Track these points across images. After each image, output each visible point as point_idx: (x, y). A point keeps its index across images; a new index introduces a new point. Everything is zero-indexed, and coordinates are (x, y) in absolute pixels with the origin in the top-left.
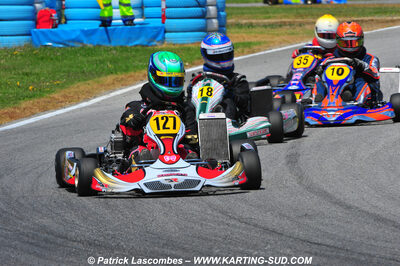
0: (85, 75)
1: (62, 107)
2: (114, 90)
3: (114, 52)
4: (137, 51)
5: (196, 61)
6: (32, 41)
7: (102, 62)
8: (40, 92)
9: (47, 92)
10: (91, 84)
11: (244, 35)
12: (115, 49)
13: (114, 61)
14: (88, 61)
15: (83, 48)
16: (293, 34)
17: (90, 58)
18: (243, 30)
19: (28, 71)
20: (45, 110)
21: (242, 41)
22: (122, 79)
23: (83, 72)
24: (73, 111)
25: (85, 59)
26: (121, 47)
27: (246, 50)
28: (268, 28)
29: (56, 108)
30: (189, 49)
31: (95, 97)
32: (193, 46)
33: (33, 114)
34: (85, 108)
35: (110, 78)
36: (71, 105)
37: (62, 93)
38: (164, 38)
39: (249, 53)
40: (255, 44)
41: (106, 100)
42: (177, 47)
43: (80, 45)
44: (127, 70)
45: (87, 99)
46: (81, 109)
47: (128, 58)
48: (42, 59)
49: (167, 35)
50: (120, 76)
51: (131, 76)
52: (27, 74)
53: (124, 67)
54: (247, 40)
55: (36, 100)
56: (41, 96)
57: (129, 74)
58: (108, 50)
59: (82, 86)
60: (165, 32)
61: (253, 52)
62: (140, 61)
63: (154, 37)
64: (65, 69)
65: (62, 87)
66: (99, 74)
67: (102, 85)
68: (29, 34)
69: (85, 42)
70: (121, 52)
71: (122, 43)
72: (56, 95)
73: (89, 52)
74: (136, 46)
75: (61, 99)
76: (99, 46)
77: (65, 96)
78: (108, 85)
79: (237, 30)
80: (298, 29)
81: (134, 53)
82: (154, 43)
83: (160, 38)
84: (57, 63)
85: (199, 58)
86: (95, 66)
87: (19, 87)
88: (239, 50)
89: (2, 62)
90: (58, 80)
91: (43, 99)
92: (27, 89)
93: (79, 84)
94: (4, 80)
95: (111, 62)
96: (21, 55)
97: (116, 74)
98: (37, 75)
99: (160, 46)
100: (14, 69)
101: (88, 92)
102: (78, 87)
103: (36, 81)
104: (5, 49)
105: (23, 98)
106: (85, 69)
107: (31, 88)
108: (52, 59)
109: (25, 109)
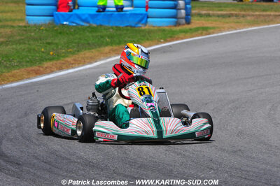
0: (90, 46)
1: (73, 68)
2: (110, 57)
3: (111, 30)
4: (127, 30)
5: (169, 39)
6: (54, 21)
7: (102, 37)
8: (58, 56)
9: (64, 57)
10: (94, 52)
11: (204, 22)
12: (112, 28)
13: (111, 37)
14: (93, 36)
15: (89, 27)
16: (238, 22)
17: (94, 34)
18: (202, 18)
19: (50, 41)
20: (61, 69)
21: (201, 25)
23: (89, 44)
24: (80, 71)
25: (90, 35)
26: (117, 27)
27: (204, 32)
28: (221, 18)
29: (68, 68)
30: (164, 30)
31: (96, 62)
32: (167, 28)
33: (52, 72)
34: (89, 68)
35: (107, 49)
36: (79, 67)
37: (74, 58)
38: (146, 22)
39: (206, 34)
40: (210, 28)
41: (106, 63)
42: (156, 28)
43: (88, 25)
44: (119, 43)
45: (90, 63)
46: (86, 70)
47: (121, 35)
48: (60, 33)
49: (149, 20)
50: (115, 47)
52: (49, 44)
53: (117, 41)
54: (206, 25)
55: (55, 62)
56: (58, 59)
57: (121, 46)
58: (107, 29)
59: (88, 53)
60: (148, 17)
61: (209, 34)
62: (129, 37)
63: (140, 21)
64: (76, 41)
65: (73, 53)
66: (100, 46)
67: (101, 53)
68: (52, 16)
69: (91, 23)
70: (117, 30)
71: (117, 24)
72: (69, 59)
73: (93, 30)
74: (127, 26)
75: (72, 62)
76: (101, 25)
77: (75, 60)
78: (106, 53)
79: (199, 18)
80: (242, 19)
81: (125, 32)
82: (140, 25)
83: (144, 21)
84: (71, 37)
85: (171, 37)
86: (97, 40)
87: (43, 52)
88: (200, 32)
89: (33, 34)
90: (70, 48)
91: (59, 62)
92: (49, 54)
93: (85, 52)
94: (33, 47)
95: (109, 37)
96: (46, 30)
97: (112, 45)
98: (56, 44)
99: (143, 28)
100: (41, 39)
101: (91, 58)
102: (84, 54)
103: (55, 48)
104: (35, 25)
105: (46, 60)
106: (90, 42)
107: (51, 53)
108: (67, 34)
109: (46, 68)
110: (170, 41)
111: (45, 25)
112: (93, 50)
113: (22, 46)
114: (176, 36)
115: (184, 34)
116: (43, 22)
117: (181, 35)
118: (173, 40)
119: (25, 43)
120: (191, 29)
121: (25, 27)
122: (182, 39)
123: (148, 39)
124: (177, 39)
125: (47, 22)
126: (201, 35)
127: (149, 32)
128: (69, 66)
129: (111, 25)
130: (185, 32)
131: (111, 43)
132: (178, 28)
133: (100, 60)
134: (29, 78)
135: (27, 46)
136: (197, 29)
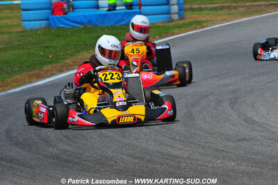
0: (87, 47)
3: (107, 30)
4: (123, 29)
5: (164, 35)
6: (49, 24)
8: (57, 59)
9: (63, 59)
11: (197, 16)
12: (107, 28)
14: (89, 37)
16: (230, 14)
17: (90, 35)
18: (195, 13)
19: (48, 45)
20: (61, 71)
21: (194, 20)
23: (86, 45)
25: (87, 36)
26: (112, 26)
27: (198, 26)
28: (213, 11)
29: (68, 70)
30: (158, 27)
32: (161, 25)
33: (53, 75)
37: (73, 59)
39: (200, 28)
40: (204, 22)
43: (83, 26)
48: (58, 36)
52: (47, 47)
54: (199, 19)
55: (54, 65)
56: (58, 62)
58: (103, 29)
59: (85, 54)
61: (203, 28)
64: (74, 43)
65: (72, 55)
68: (48, 19)
69: (86, 24)
70: (112, 30)
71: (112, 24)
72: (68, 61)
73: (89, 31)
74: (121, 25)
75: (71, 64)
76: (96, 25)
77: (74, 62)
79: (191, 12)
80: (233, 11)
81: (120, 30)
84: (68, 39)
85: (166, 33)
87: (42, 56)
88: (193, 26)
89: (30, 39)
90: (69, 50)
91: (59, 64)
92: (48, 57)
93: (83, 53)
94: (31, 52)
96: (43, 34)
98: (54, 47)
100: (39, 43)
102: (83, 55)
103: (54, 51)
104: (31, 30)
105: (45, 63)
106: (87, 43)
107: (50, 56)
108: (64, 36)
109: (47, 71)
110: (165, 37)
111: (41, 28)
113: (22, 51)
114: (171, 32)
115: (178, 29)
116: (39, 27)
117: (176, 30)
118: (168, 36)
119: (23, 49)
120: (184, 24)
121: (22, 32)
122: (177, 34)
124: (172, 35)
125: (43, 26)
126: (196, 29)
129: (106, 24)
130: (179, 27)
132: (172, 24)
134: (31, 82)
135: (26, 51)
136: (191, 24)
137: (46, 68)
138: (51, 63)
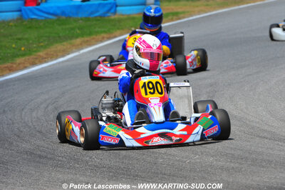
0: (60, 39)
1: (46, 62)
2: (83, 49)
3: (81, 21)
4: (97, 20)
6: (22, 15)
7: (72, 29)
8: (29, 52)
9: (35, 51)
10: (65, 45)
11: (173, 7)
12: (81, 19)
13: (81, 28)
14: (62, 29)
16: (207, 5)
17: (64, 27)
18: (171, 4)
19: (20, 36)
20: (34, 64)
21: (171, 11)
22: (87, 41)
23: (59, 37)
24: (54, 65)
25: (60, 28)
26: (86, 18)
27: (175, 17)
29: (41, 62)
30: (134, 18)
31: (69, 54)
32: (136, 16)
33: (25, 68)
34: (63, 62)
35: (78, 41)
36: (52, 60)
37: (46, 52)
38: (116, 11)
39: (177, 19)
40: (181, 13)
41: (77, 56)
42: (125, 17)
43: (56, 18)
44: (90, 34)
45: (63, 56)
46: (59, 63)
47: (91, 26)
48: (30, 28)
49: (118, 8)
50: (86, 38)
51: (94, 39)
52: (20, 39)
53: (88, 32)
54: (175, 11)
55: (27, 57)
56: (30, 54)
57: (92, 37)
58: (76, 20)
59: (59, 47)
60: (117, 6)
61: (180, 19)
62: (99, 28)
63: (109, 11)
64: (47, 35)
65: (45, 47)
66: (72, 37)
67: (73, 46)
68: (20, 11)
69: (60, 15)
70: (86, 21)
71: (86, 15)
72: (41, 54)
73: (62, 22)
74: (96, 17)
75: (45, 56)
76: (70, 17)
77: (47, 54)
78: (78, 45)
79: (168, 4)
80: (212, 2)
81: (95, 22)
82: (109, 14)
83: (113, 11)
84: (41, 31)
86: (67, 32)
87: (14, 48)
88: (170, 17)
89: (2, 31)
90: (42, 42)
91: (32, 57)
92: (20, 50)
93: (57, 45)
94: (3, 44)
95: (79, 29)
96: (15, 26)
97: (83, 37)
98: (27, 39)
99: (113, 17)
100: (11, 35)
101: (64, 51)
102: (56, 47)
103: (26, 43)
104: (3, 21)
105: (18, 56)
106: (61, 35)
107: (23, 49)
108: (37, 28)
109: (19, 64)
111: (13, 20)
112: (65, 43)
116: (11, 18)
123: (118, 29)
125: (15, 17)
126: (172, 20)
127: (120, 21)
128: (43, 60)
129: (80, 16)
131: (82, 35)
133: (72, 52)
136: (167, 15)
137: (18, 60)
138: (23, 55)
